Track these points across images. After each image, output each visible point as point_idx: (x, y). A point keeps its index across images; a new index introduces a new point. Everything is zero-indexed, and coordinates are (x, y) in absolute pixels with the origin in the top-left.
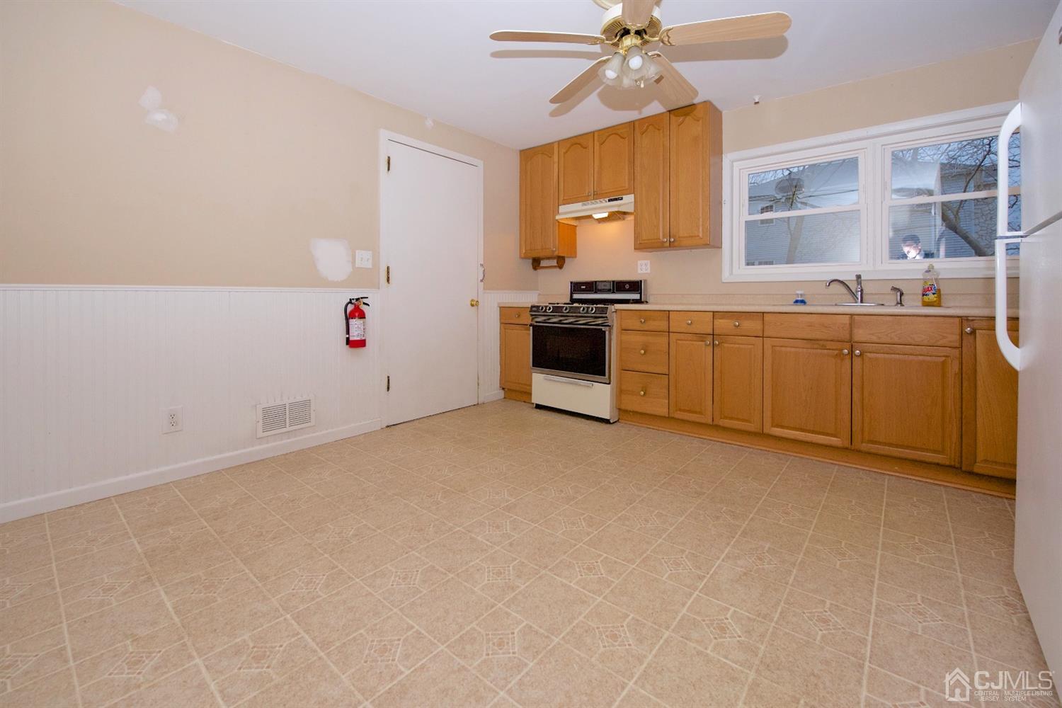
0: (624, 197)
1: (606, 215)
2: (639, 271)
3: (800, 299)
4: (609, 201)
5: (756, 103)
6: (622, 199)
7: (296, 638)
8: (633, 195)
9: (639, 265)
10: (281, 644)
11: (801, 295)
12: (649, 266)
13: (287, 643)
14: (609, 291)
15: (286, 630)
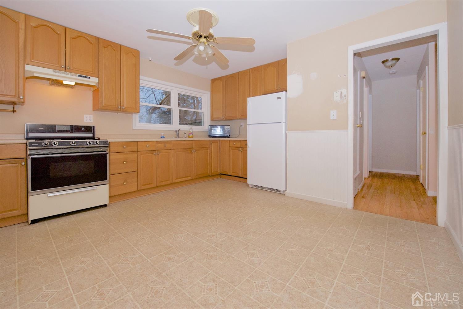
0: (91, 77)
1: (73, 84)
2: (85, 121)
3: (163, 136)
4: (80, 76)
5: (150, 60)
6: (89, 78)
7: (298, 276)
8: (98, 78)
9: (85, 117)
10: (303, 280)
11: (163, 135)
12: (92, 119)
13: (301, 278)
14: (67, 132)
15: (296, 281)
